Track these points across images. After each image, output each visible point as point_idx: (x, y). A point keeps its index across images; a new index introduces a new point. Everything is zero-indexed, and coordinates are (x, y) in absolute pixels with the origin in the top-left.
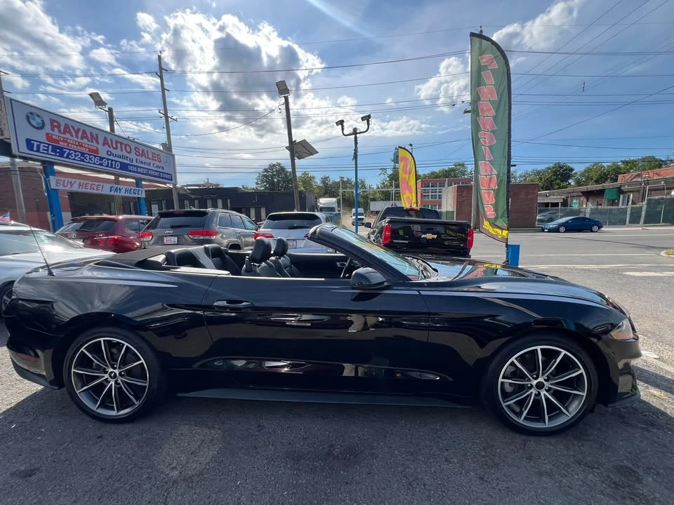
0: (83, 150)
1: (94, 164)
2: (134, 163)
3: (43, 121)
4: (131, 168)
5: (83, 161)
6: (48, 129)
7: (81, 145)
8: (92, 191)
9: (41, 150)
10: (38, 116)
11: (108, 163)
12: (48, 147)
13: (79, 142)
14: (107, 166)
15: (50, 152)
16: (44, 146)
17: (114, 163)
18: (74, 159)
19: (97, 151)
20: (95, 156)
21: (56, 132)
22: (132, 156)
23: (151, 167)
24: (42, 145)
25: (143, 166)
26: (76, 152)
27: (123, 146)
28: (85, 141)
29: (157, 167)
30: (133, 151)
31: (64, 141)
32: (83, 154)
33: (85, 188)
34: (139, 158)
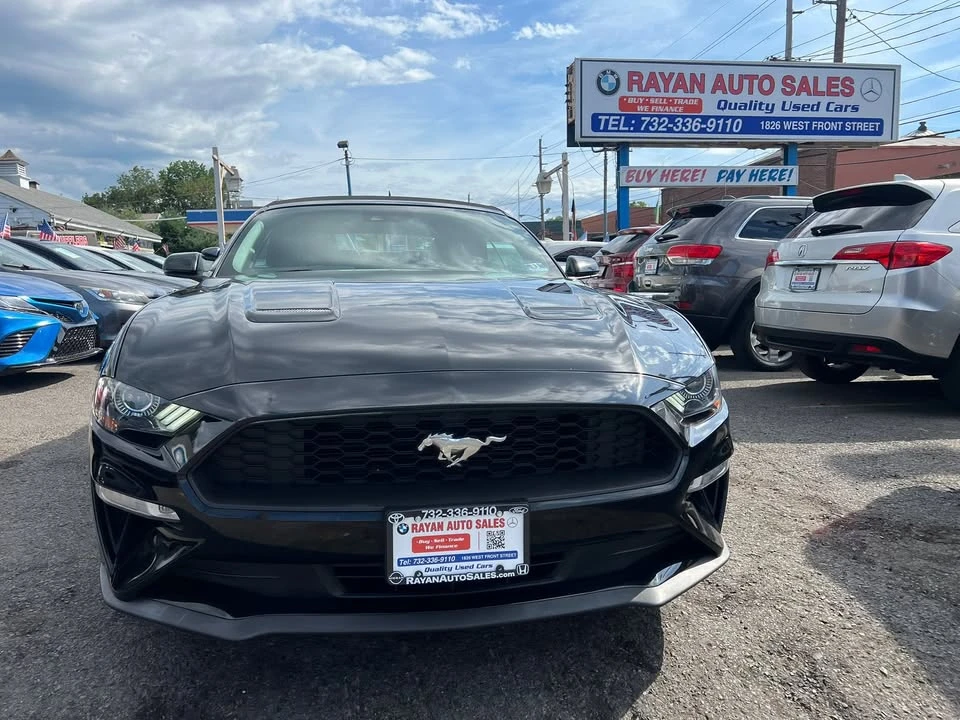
0: (673, 111)
1: (691, 132)
2: (778, 113)
3: (618, 80)
4: (767, 125)
5: (670, 130)
6: (623, 91)
7: (670, 102)
8: (683, 183)
9: (610, 128)
10: (613, 73)
11: (718, 125)
12: (619, 121)
13: (668, 99)
14: (715, 131)
15: (621, 128)
16: (614, 120)
17: (729, 122)
18: (656, 131)
19: (699, 107)
20: (693, 118)
21: (635, 92)
22: (777, 97)
23: (822, 113)
24: (612, 118)
25: (800, 114)
26: (660, 117)
27: (756, 82)
28: (680, 93)
29: (840, 108)
30: (779, 86)
31: (645, 103)
32: (672, 119)
33: (672, 180)
34: (789, 99)
